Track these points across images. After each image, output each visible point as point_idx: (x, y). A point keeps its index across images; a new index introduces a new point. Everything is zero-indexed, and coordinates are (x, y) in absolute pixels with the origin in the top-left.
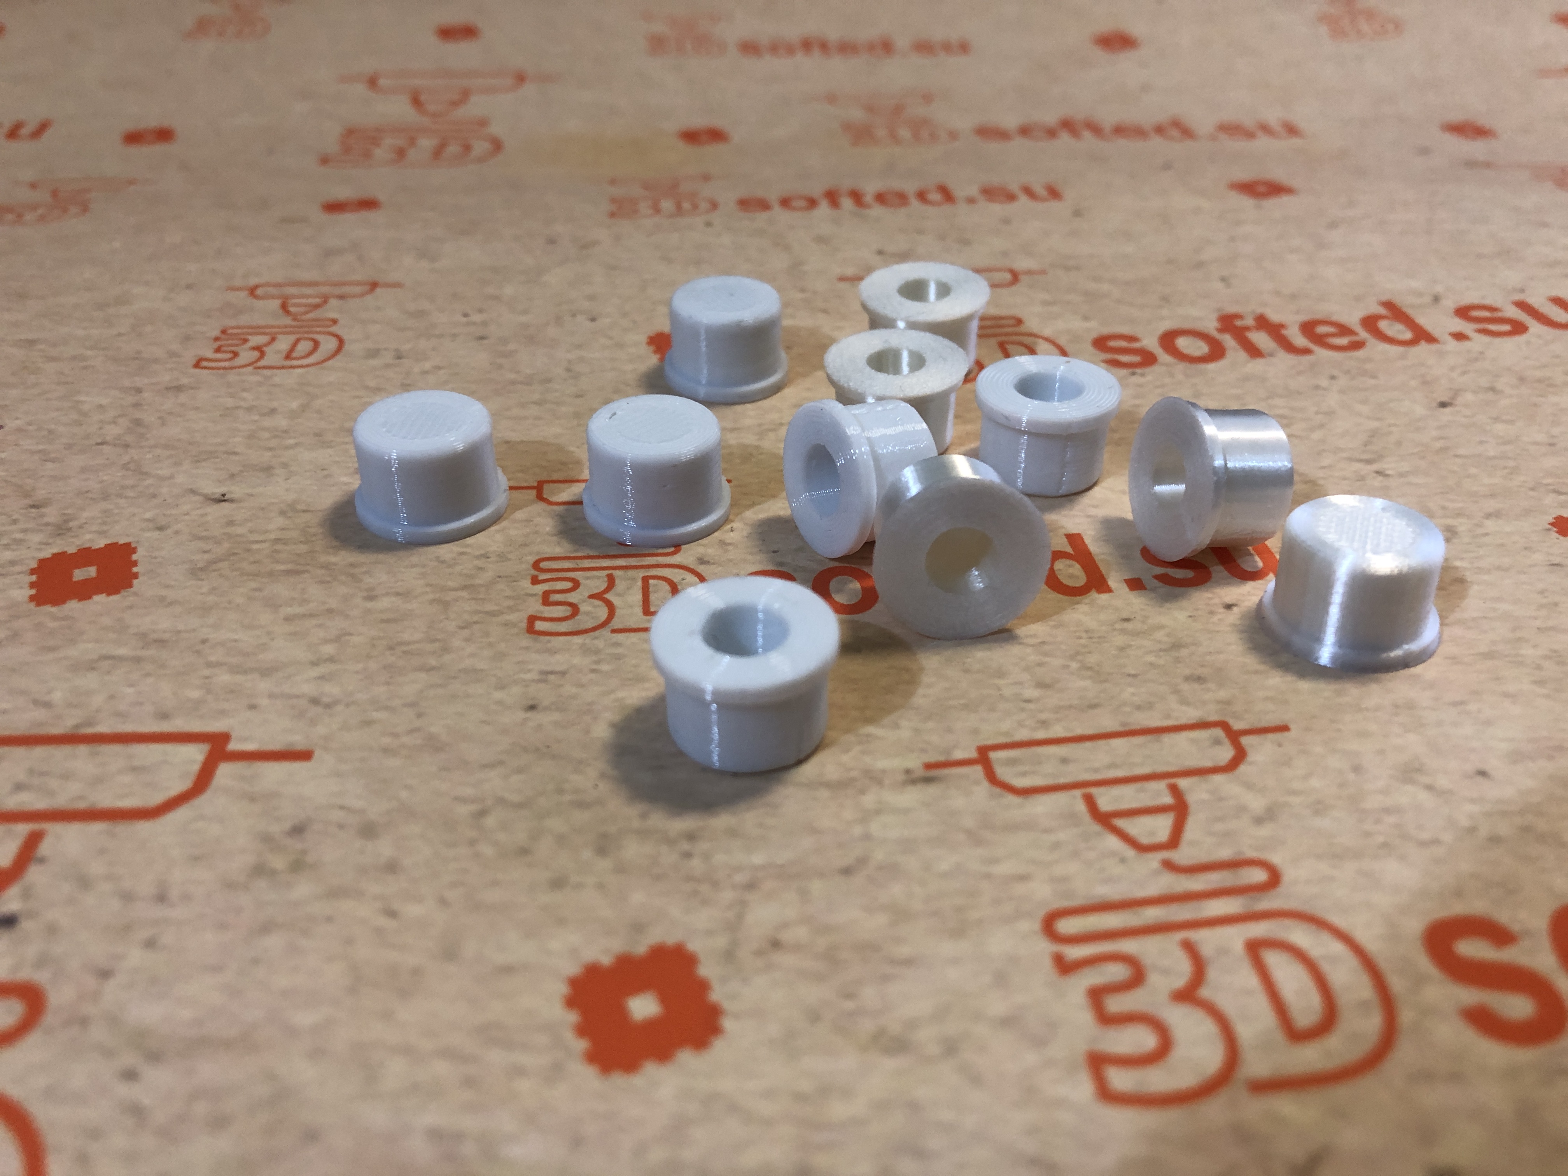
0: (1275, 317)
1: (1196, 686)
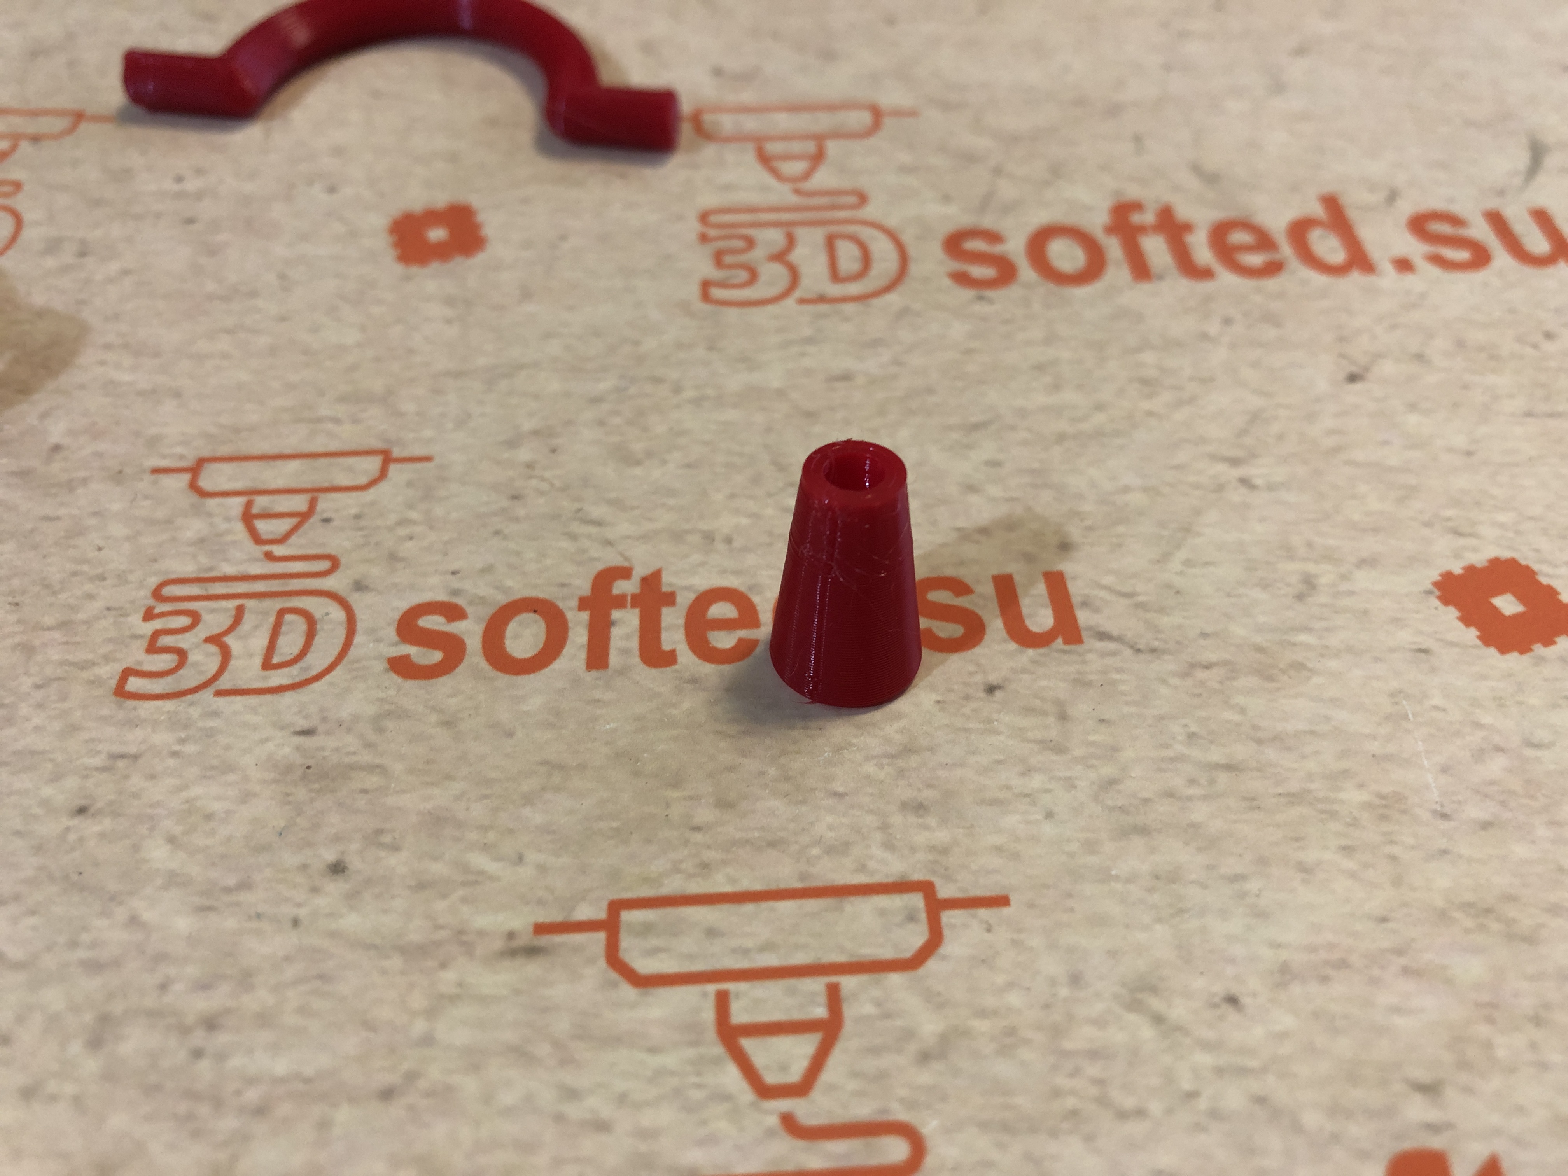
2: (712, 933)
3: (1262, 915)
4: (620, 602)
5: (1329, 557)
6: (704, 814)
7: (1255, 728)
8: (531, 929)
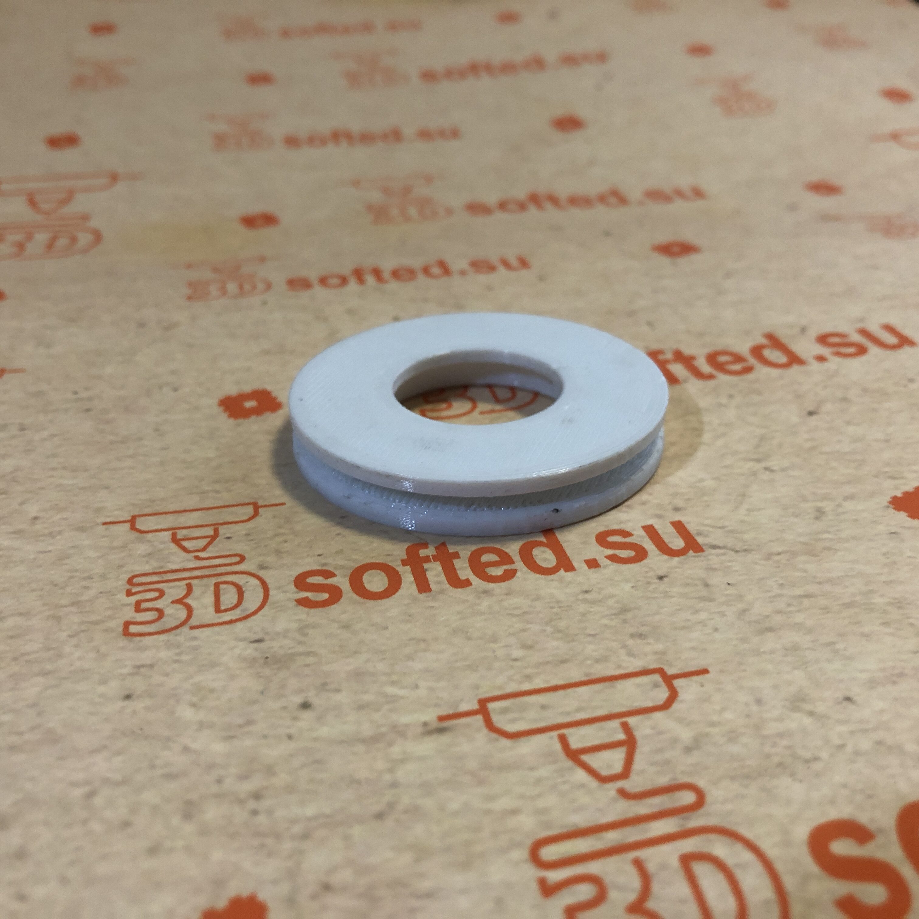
0: (687, 351)
1: (639, 641)
2: (544, 707)
3: (850, 658)
4: (427, 559)
5: (826, 498)
6: (517, 653)
7: (815, 577)
8: (435, 719)
